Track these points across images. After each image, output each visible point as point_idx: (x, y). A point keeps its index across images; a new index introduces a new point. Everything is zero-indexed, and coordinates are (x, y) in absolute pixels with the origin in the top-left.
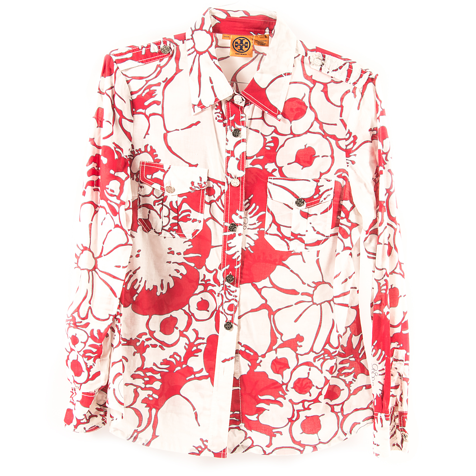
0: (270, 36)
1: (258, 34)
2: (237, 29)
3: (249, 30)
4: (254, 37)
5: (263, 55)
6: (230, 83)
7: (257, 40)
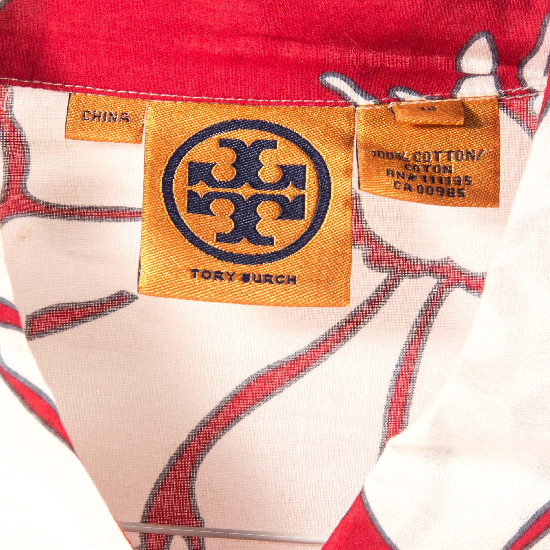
0: (509, 108)
1: (401, 94)
2: (206, 47)
3: (311, 53)
4: (360, 117)
5: (441, 287)
6: (136, 538)
7: (390, 147)
